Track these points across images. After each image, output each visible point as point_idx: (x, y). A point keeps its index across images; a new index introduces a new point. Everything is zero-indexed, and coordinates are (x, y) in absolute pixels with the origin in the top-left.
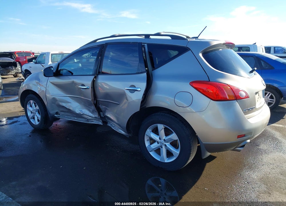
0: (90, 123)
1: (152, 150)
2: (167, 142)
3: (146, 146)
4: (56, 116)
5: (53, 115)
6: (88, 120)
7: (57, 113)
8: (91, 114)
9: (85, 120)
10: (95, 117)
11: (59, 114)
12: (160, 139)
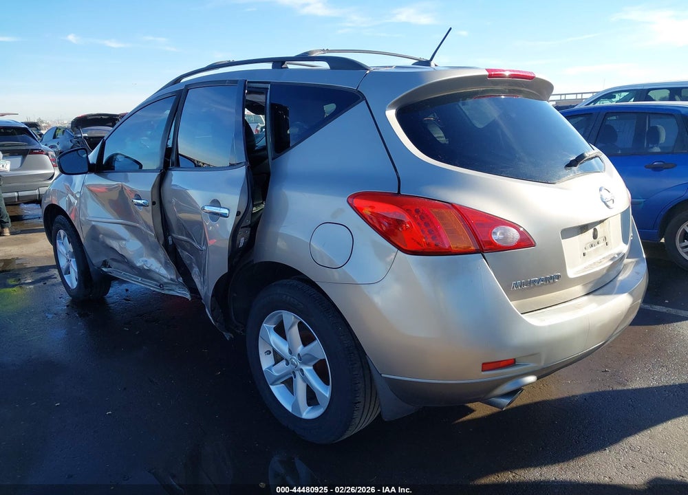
0: (166, 292)
1: (276, 381)
2: (305, 363)
3: (264, 369)
4: (104, 269)
5: (99, 268)
6: (161, 286)
7: (105, 264)
8: (163, 271)
9: (156, 285)
10: (171, 280)
11: (110, 267)
12: (290, 352)
